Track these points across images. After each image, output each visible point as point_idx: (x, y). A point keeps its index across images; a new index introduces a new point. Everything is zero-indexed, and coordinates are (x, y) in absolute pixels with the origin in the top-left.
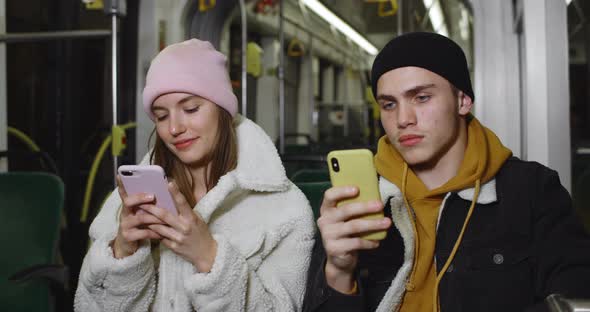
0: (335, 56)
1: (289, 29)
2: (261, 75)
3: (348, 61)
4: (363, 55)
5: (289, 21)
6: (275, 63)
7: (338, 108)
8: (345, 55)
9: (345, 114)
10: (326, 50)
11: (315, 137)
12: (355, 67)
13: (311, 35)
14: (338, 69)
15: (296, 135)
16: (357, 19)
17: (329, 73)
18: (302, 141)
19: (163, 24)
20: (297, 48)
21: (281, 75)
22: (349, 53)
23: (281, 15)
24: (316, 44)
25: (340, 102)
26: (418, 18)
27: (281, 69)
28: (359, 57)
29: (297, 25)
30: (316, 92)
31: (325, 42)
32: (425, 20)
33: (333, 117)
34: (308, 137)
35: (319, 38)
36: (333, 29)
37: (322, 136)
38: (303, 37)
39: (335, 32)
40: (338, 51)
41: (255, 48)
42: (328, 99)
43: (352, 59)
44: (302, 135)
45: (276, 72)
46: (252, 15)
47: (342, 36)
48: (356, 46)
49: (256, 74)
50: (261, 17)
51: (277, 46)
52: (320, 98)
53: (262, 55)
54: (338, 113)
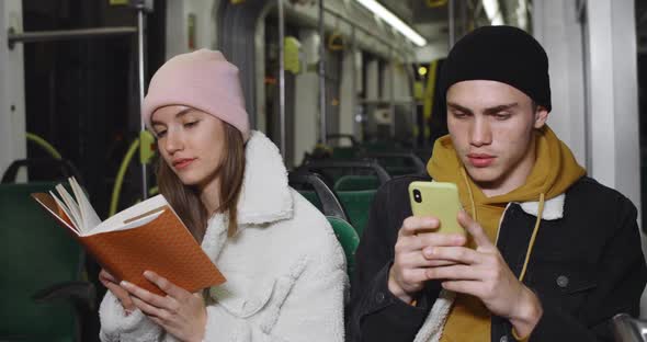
0: (380, 48)
1: (330, 21)
2: (300, 73)
3: (394, 54)
4: (410, 47)
5: (329, 11)
6: (315, 59)
7: (382, 106)
8: (391, 47)
9: (391, 111)
10: (369, 42)
11: (359, 138)
12: (402, 60)
13: (353, 26)
14: (383, 63)
15: (338, 136)
16: (403, 7)
17: (373, 67)
18: (345, 143)
19: (192, 18)
20: (338, 41)
21: (322, 71)
22: (396, 45)
23: (321, 6)
24: (360, 36)
25: (386, 98)
26: (471, 7)
27: (322, 65)
28: (406, 50)
29: (339, 16)
30: (359, 88)
31: (368, 34)
32: (479, 9)
33: (379, 116)
34: (352, 138)
35: (361, 29)
36: (377, 19)
37: (366, 137)
38: (345, 29)
39: (380, 23)
40: (383, 42)
41: (293, 42)
42: (372, 95)
43: (398, 51)
44: (344, 136)
45: (317, 68)
46: (289, 5)
47: (387, 26)
48: (403, 37)
49: (295, 70)
50: (298, 8)
51: (316, 39)
52: (363, 95)
53: (300, 50)
54: (384, 111)
